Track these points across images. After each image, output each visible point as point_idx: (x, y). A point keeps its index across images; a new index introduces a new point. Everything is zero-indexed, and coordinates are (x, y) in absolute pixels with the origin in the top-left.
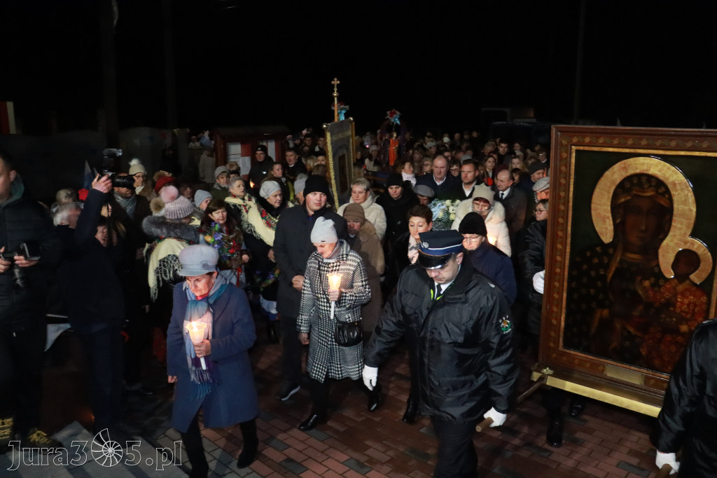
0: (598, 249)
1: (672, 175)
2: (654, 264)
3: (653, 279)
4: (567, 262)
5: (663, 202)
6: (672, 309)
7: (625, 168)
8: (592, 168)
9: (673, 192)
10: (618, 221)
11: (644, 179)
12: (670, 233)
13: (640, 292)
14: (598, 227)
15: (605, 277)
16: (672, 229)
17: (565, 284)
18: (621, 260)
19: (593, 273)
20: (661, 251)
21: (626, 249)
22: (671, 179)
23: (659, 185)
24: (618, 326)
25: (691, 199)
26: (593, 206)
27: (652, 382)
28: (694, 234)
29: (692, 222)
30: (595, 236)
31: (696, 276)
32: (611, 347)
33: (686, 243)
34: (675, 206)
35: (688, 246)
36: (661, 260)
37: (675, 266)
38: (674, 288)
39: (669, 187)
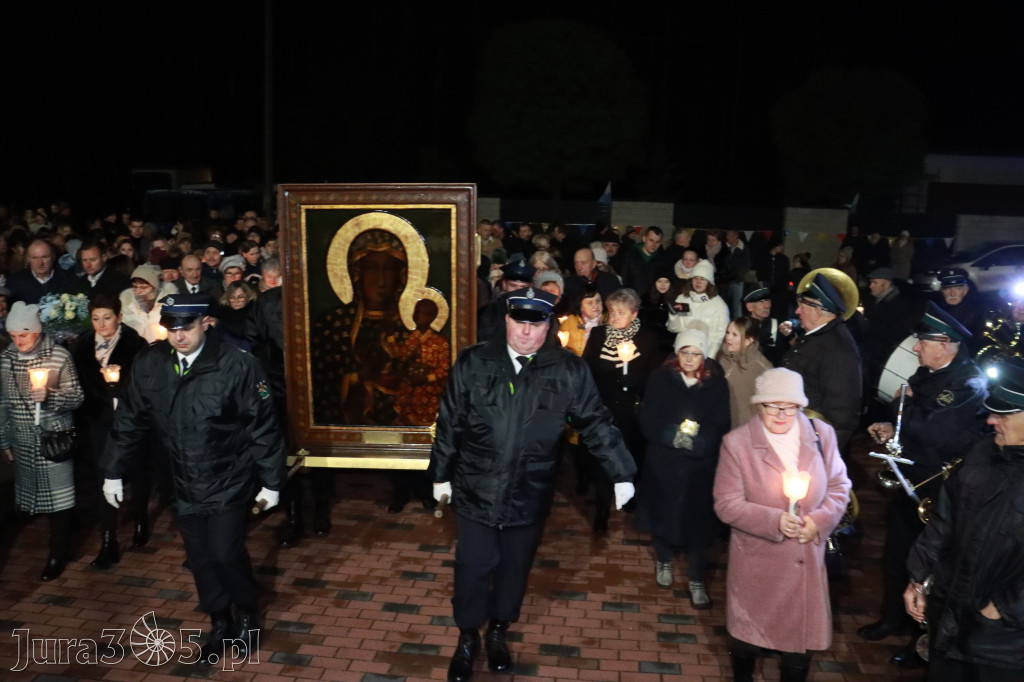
0: (339, 311)
1: (404, 228)
3: (397, 334)
4: (307, 329)
5: (397, 255)
6: (418, 360)
7: (358, 225)
8: (325, 226)
9: (406, 245)
10: (356, 279)
11: (377, 234)
12: (409, 286)
13: (387, 349)
14: (337, 287)
15: (348, 340)
16: (409, 281)
17: (308, 354)
18: (364, 320)
19: (336, 338)
20: (401, 304)
21: (368, 307)
24: (369, 388)
25: (423, 250)
26: (329, 267)
27: (411, 438)
28: (429, 284)
29: (426, 272)
30: (334, 298)
31: (437, 325)
32: (365, 412)
33: (423, 293)
34: (410, 258)
35: (425, 296)
36: (402, 313)
37: (416, 317)
38: (418, 339)
39: (402, 240)
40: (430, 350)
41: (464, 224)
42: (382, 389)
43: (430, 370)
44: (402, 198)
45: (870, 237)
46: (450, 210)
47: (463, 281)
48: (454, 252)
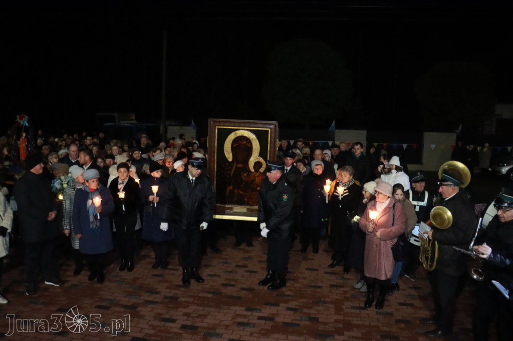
0: (227, 164)
1: (252, 136)
2: (247, 167)
3: (247, 173)
5: (249, 145)
6: (254, 182)
7: (236, 134)
8: (224, 134)
9: (252, 142)
10: (234, 153)
11: (242, 137)
12: (252, 156)
13: (243, 178)
14: (227, 156)
15: (230, 174)
16: (253, 154)
17: (215, 179)
18: (236, 167)
19: (226, 173)
20: (249, 163)
21: (237, 163)
22: (251, 138)
23: (247, 140)
24: (236, 192)
25: (258, 144)
26: (225, 148)
27: (250, 210)
28: (260, 155)
29: (259, 151)
30: (226, 159)
31: (262, 170)
32: (235, 200)
33: (257, 159)
34: (253, 146)
35: (258, 160)
36: (250, 166)
37: (254, 167)
38: (254, 175)
39: (251, 140)
40: (259, 179)
41: (273, 135)
42: (241, 192)
43: (258, 186)
44: (252, 125)
45: (468, 147)
46: (268, 131)
47: (272, 155)
48: (269, 145)
